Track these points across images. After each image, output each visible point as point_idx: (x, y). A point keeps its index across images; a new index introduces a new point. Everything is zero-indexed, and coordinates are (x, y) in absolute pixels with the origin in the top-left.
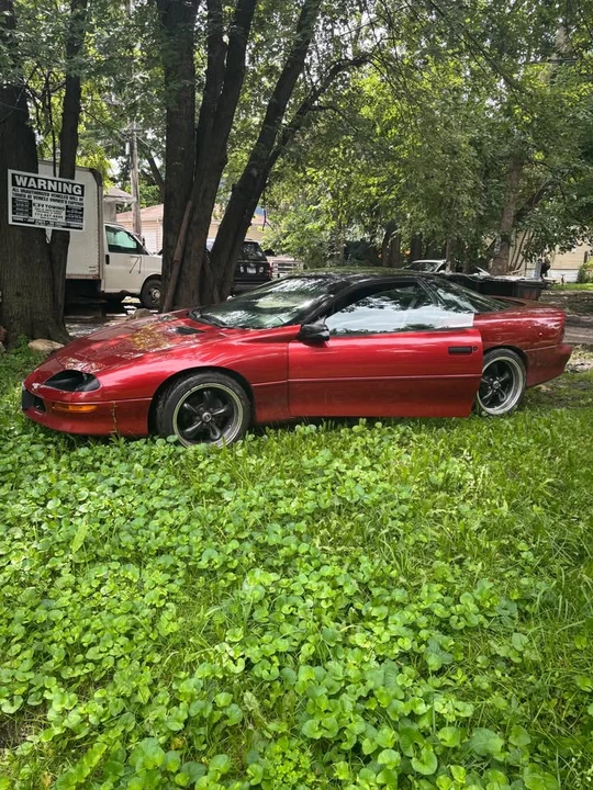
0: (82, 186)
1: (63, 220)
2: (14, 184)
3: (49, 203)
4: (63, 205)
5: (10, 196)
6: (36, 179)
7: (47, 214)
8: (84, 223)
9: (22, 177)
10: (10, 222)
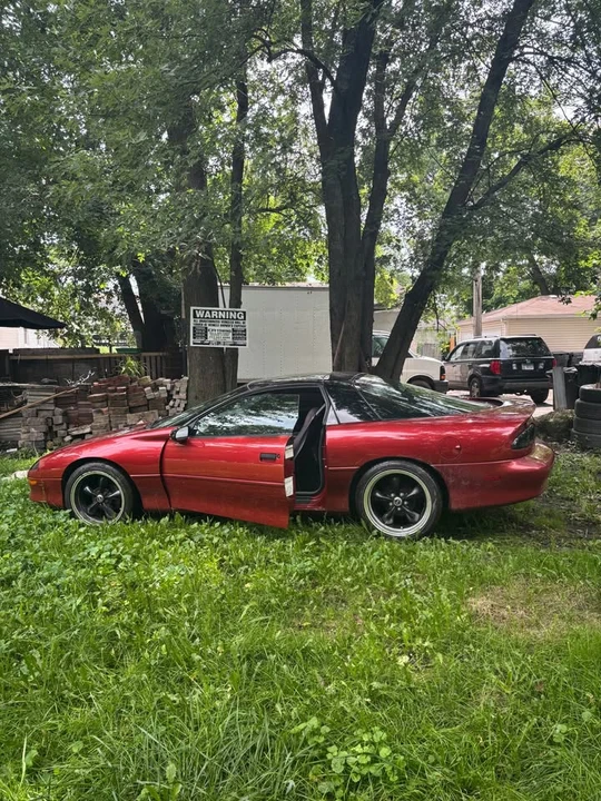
0: (244, 313)
1: (231, 340)
2: (195, 316)
3: (219, 328)
4: (230, 328)
5: (192, 326)
6: (210, 311)
7: (218, 336)
8: (247, 341)
9: (201, 311)
10: (192, 345)
